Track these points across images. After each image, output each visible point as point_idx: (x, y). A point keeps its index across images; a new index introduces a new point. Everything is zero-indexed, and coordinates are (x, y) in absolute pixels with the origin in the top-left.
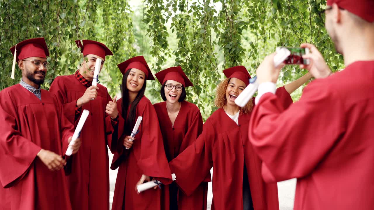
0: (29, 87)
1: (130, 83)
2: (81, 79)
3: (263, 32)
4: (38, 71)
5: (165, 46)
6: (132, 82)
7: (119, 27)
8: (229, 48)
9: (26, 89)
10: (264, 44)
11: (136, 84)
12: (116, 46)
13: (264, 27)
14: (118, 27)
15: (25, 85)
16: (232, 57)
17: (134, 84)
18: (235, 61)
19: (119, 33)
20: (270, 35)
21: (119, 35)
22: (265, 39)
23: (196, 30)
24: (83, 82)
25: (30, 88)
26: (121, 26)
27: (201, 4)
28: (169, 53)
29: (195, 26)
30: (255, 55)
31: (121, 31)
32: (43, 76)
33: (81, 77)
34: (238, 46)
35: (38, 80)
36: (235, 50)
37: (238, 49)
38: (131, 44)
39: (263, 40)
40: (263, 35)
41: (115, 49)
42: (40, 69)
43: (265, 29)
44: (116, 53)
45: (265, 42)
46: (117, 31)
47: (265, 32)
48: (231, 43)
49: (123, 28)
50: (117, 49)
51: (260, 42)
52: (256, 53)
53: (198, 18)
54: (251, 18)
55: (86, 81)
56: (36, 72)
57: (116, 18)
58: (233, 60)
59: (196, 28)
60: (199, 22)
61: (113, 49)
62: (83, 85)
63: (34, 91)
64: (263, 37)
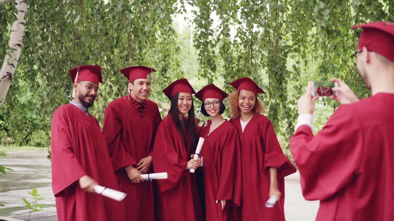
0: (81, 106)
1: (181, 107)
2: (133, 103)
3: (304, 55)
4: (89, 94)
5: (214, 69)
6: (183, 105)
7: (167, 52)
8: (275, 71)
9: (78, 108)
10: (305, 67)
11: (186, 107)
12: (165, 69)
13: (305, 51)
14: (165, 51)
15: (77, 105)
16: (278, 80)
17: (185, 107)
18: (281, 83)
19: (166, 57)
20: (312, 58)
21: (166, 59)
22: (306, 62)
23: (240, 54)
24: (136, 105)
25: (81, 108)
26: (169, 50)
27: (244, 29)
28: (216, 76)
29: (239, 50)
30: (298, 77)
31: (168, 55)
32: (92, 99)
33: (133, 100)
34: (283, 69)
35: (88, 103)
36: (281, 73)
37: (284, 72)
38: (178, 67)
39: (304, 63)
40: (305, 58)
41: (163, 73)
42: (91, 93)
43: (306, 53)
44: (164, 76)
45: (306, 65)
46: (165, 55)
47: (306, 56)
48: (277, 66)
49: (170, 52)
50: (165, 72)
51: (302, 66)
52: (298, 75)
53: (241, 42)
54: (294, 42)
55: (139, 103)
56: (87, 95)
57: (163, 42)
58: (279, 82)
59: (240, 52)
60: (243, 46)
61: (162, 72)
62: (137, 109)
63: (85, 110)
64: (304, 60)
